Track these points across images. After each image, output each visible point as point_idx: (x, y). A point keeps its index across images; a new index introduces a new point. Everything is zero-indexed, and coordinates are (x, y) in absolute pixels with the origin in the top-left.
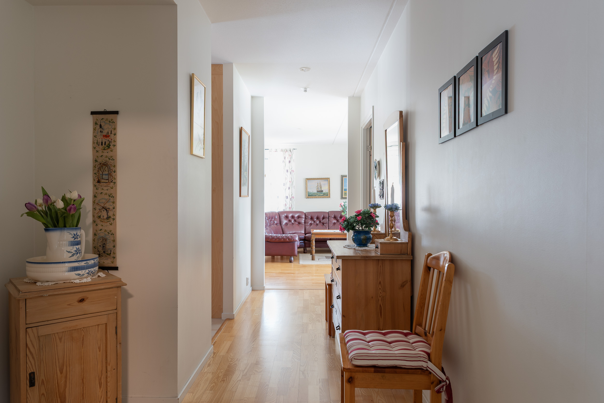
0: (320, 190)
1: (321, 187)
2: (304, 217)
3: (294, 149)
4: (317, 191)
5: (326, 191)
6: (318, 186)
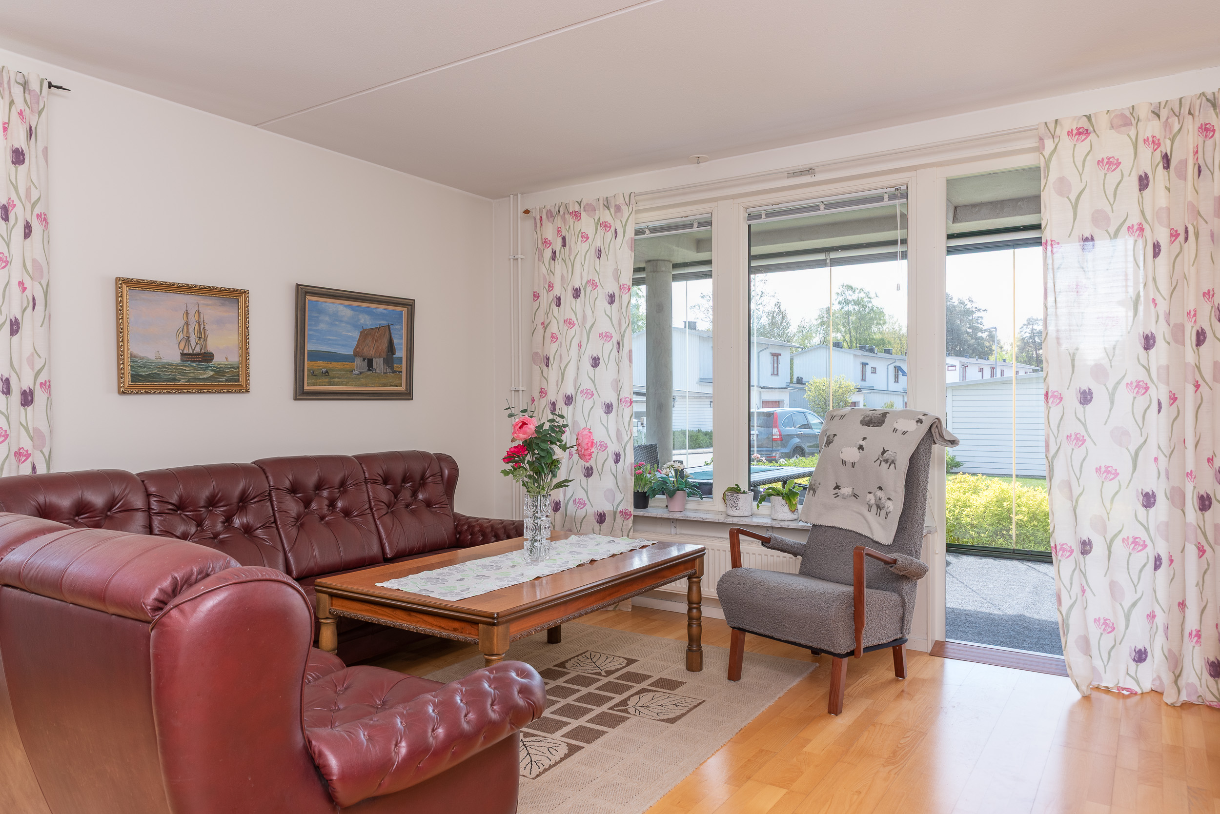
0: (198, 350)
1: (202, 336)
2: (138, 501)
3: (50, 85)
4: (182, 354)
5: (229, 359)
6: (185, 327)
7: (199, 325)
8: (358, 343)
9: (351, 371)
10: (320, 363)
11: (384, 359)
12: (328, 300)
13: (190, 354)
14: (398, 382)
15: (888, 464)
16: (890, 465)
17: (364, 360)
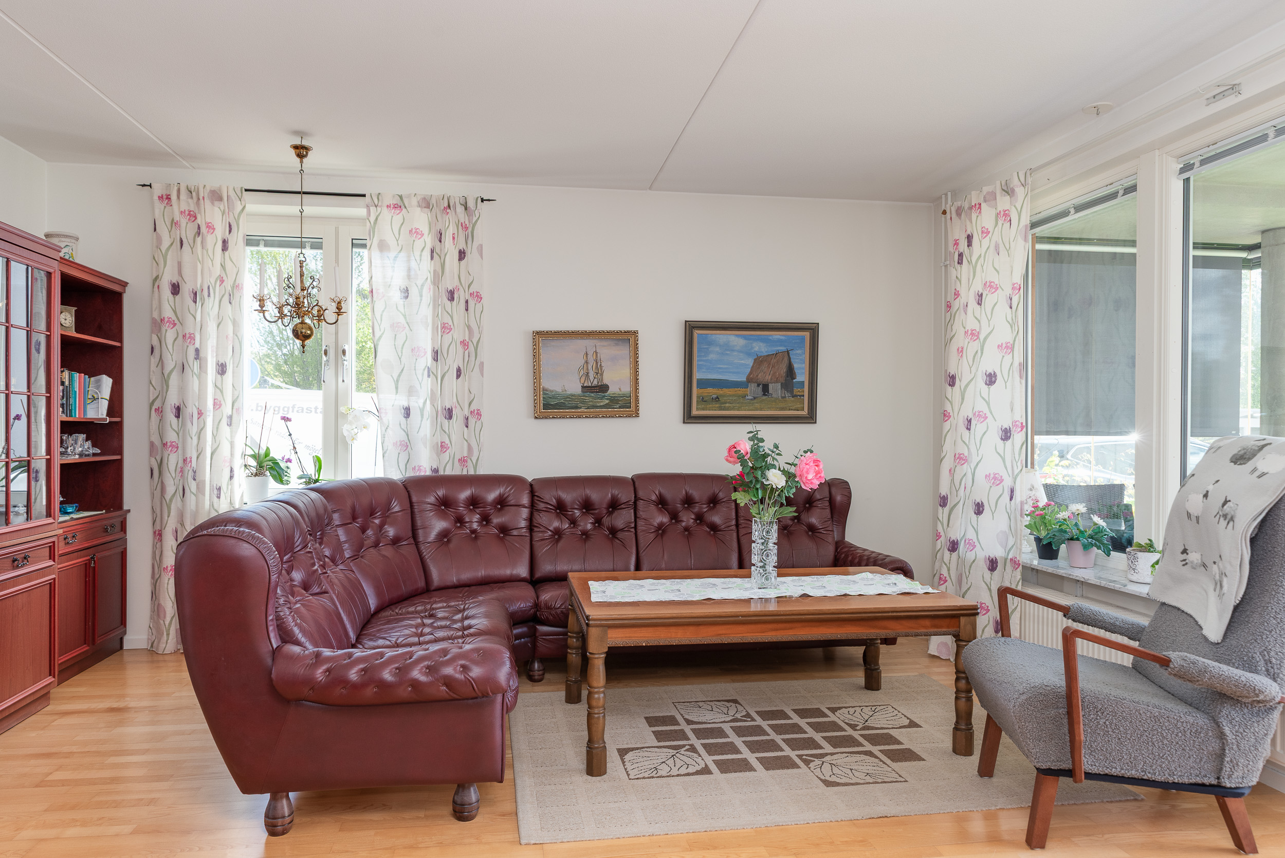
0: (595, 383)
1: (599, 372)
2: (525, 499)
3: (483, 200)
4: (583, 387)
5: (622, 389)
6: (585, 365)
7: (597, 363)
8: (751, 370)
9: (744, 396)
10: (710, 390)
11: (782, 384)
12: (718, 332)
13: (589, 387)
14: (799, 406)
15: (1227, 521)
16: (1228, 523)
17: (758, 385)
